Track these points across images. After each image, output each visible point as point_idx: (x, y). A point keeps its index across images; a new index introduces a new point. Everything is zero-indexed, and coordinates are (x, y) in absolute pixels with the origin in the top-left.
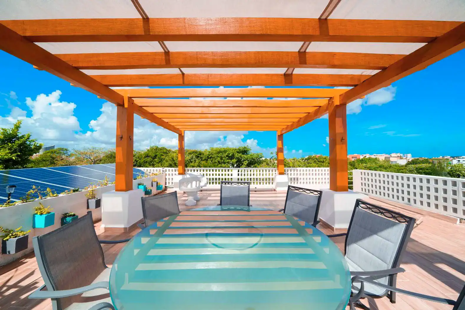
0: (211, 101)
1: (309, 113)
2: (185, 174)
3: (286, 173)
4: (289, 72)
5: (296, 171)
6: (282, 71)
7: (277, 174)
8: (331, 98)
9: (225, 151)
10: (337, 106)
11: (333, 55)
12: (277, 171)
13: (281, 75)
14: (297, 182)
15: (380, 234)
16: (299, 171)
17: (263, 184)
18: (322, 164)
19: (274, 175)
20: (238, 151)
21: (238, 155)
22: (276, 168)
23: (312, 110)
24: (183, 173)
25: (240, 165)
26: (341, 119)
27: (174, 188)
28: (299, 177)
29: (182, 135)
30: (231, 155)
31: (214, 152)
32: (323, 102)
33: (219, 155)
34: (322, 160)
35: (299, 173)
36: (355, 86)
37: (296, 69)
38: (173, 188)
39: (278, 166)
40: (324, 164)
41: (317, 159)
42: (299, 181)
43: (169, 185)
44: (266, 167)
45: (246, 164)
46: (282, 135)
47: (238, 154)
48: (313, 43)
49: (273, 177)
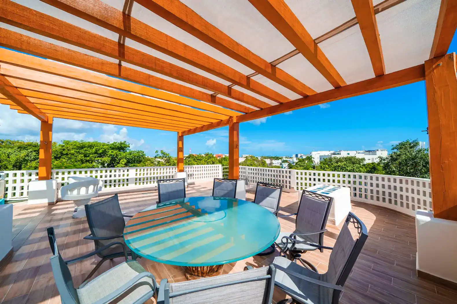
0: (110, 90)
1: (212, 123)
2: (51, 178)
3: (185, 170)
4: (215, 95)
5: (192, 168)
6: (211, 93)
7: (177, 172)
8: (231, 117)
9: (91, 146)
10: (235, 123)
11: (243, 94)
12: (177, 168)
13: (209, 95)
14: (191, 178)
15: (271, 196)
16: (195, 168)
17: (153, 183)
18: (200, 161)
19: (174, 172)
20: (113, 146)
21: (112, 152)
22: (176, 166)
23: (214, 121)
24: (48, 177)
25: (115, 164)
26: (236, 132)
27: (29, 201)
28: (195, 173)
29: (49, 122)
30: (101, 151)
31: (71, 147)
32: (224, 118)
33: (82, 151)
34: (200, 158)
35: (195, 169)
36: (246, 113)
37: (219, 95)
38: (27, 200)
39: (178, 165)
40: (202, 161)
41: (196, 157)
42: (195, 176)
43: (14, 197)
44: (151, 166)
45: (123, 163)
46: (182, 136)
47: (113, 150)
48: (236, 86)
49: (173, 174)
